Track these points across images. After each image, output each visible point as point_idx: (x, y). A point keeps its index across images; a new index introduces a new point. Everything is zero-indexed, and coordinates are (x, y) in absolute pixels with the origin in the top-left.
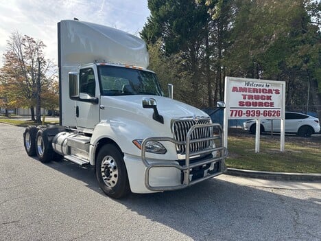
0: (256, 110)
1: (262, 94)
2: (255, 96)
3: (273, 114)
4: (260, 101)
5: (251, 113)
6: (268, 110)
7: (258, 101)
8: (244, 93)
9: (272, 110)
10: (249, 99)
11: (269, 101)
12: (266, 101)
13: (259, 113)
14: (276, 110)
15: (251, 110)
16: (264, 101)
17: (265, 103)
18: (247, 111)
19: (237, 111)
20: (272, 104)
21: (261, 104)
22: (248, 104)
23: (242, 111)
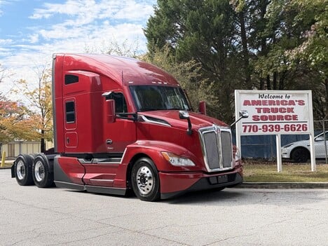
0: (274, 124)
1: (281, 106)
2: (272, 109)
3: (297, 128)
4: (279, 114)
5: (269, 128)
6: (290, 124)
7: (276, 114)
8: (258, 107)
9: (296, 124)
10: (265, 112)
11: (291, 114)
12: (287, 114)
13: (278, 128)
14: (302, 124)
15: (268, 124)
16: (284, 114)
17: (286, 116)
18: (263, 126)
19: (251, 126)
20: (295, 117)
21: (280, 118)
22: (264, 118)
23: (257, 127)
